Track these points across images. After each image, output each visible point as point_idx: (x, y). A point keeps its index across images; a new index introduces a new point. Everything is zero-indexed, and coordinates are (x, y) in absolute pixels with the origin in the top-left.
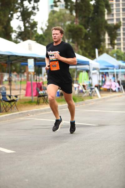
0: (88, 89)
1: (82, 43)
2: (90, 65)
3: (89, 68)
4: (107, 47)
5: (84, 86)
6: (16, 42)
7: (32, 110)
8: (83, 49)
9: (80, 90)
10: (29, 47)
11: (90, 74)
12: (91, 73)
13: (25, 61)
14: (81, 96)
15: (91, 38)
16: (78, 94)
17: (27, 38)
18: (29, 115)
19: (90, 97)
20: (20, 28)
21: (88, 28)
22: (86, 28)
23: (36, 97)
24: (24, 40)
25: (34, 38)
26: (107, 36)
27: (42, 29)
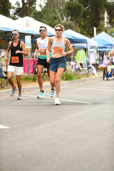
0: (85, 67)
1: (80, 21)
2: (88, 43)
3: (87, 46)
4: (106, 26)
5: (81, 64)
6: (14, 19)
7: (28, 87)
8: (81, 27)
9: (77, 68)
10: (27, 23)
11: (87, 52)
12: (89, 51)
13: (22, 38)
14: (78, 74)
15: (89, 16)
16: (75, 72)
17: (25, 14)
18: (25, 91)
19: (87, 75)
20: (19, 4)
21: (88, 6)
22: (85, 6)
23: (33, 74)
24: (22, 16)
25: (32, 15)
26: (106, 15)
27: (41, 6)
